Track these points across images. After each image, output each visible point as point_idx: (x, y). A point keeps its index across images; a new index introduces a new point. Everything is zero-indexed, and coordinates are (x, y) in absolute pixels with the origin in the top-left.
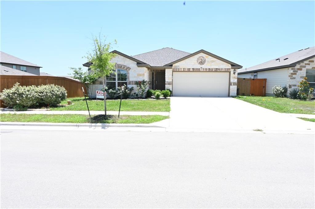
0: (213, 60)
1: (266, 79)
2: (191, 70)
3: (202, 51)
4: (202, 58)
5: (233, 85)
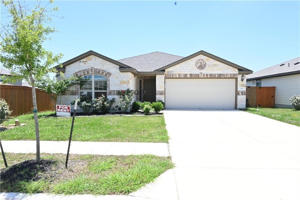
0: (215, 63)
1: (275, 87)
2: (188, 76)
3: (202, 53)
4: (202, 62)
5: (241, 94)
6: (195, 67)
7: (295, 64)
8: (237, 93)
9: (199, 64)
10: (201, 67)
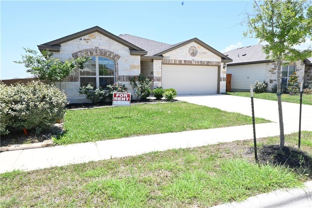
0: (205, 51)
1: (231, 74)
2: (183, 62)
3: (196, 40)
4: (194, 49)
5: (223, 80)
6: (189, 54)
7: (243, 56)
8: (219, 79)
9: (192, 51)
10: (194, 54)
